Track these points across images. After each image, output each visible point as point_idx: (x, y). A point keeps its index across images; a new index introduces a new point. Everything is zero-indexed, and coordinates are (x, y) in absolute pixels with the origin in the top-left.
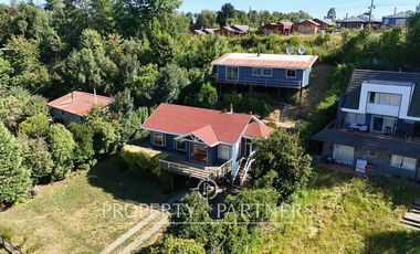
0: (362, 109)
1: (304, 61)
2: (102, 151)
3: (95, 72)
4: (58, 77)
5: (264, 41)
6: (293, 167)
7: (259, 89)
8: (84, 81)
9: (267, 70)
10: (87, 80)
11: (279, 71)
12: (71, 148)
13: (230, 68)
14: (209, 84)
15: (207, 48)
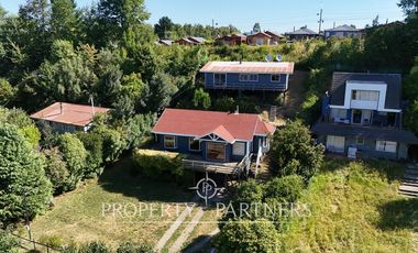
0: (347, 105)
1: (285, 67)
2: (108, 159)
3: (75, 83)
4: (30, 89)
5: (236, 51)
6: (311, 155)
7: (248, 93)
8: (63, 92)
9: (253, 76)
10: (66, 92)
11: (264, 76)
12: (84, 156)
13: (217, 75)
14: (201, 90)
15: (191, 57)
